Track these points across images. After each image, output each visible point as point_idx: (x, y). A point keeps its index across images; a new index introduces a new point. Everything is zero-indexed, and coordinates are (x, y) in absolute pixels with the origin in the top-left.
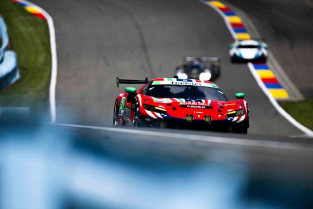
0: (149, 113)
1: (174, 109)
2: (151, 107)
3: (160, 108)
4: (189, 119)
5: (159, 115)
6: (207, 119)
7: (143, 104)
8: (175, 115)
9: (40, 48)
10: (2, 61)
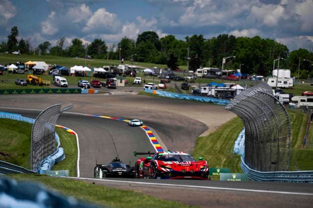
0: (163, 169)
1: (175, 166)
2: (164, 166)
3: (168, 166)
4: (183, 171)
5: (168, 169)
6: (192, 171)
7: (159, 165)
8: (176, 169)
9: (73, 146)
10: (58, 151)
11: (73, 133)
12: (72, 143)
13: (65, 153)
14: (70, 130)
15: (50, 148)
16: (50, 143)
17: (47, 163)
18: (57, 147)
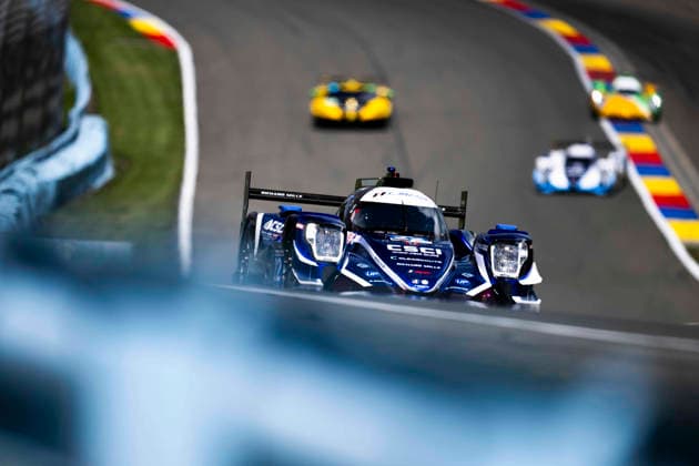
10: (74, 138)
11: (163, 40)
12: (156, 97)
13: (116, 151)
14: (148, 23)
15: (33, 117)
16: (38, 90)
17: (13, 198)
18: (74, 113)
